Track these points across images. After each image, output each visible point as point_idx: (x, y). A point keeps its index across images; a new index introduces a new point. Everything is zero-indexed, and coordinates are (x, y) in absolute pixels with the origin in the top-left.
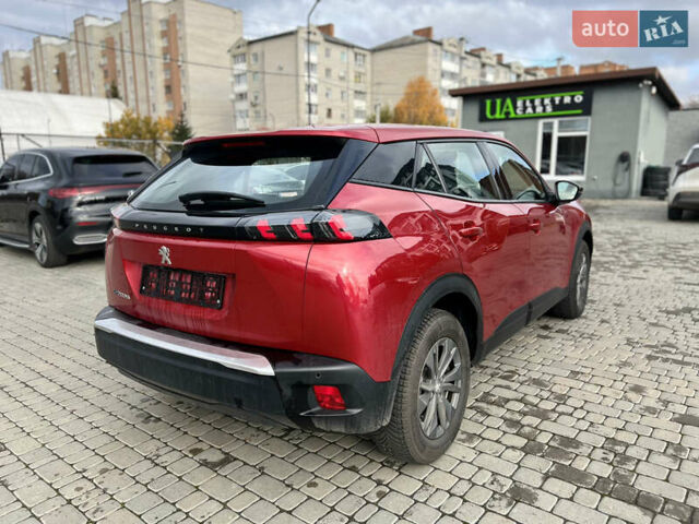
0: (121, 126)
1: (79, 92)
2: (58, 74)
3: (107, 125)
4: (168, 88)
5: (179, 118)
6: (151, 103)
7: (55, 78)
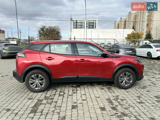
0: (131, 35)
1: (127, 28)
2: (124, 24)
3: (128, 35)
4: (148, 25)
5: (149, 32)
6: (143, 29)
7: (123, 25)
